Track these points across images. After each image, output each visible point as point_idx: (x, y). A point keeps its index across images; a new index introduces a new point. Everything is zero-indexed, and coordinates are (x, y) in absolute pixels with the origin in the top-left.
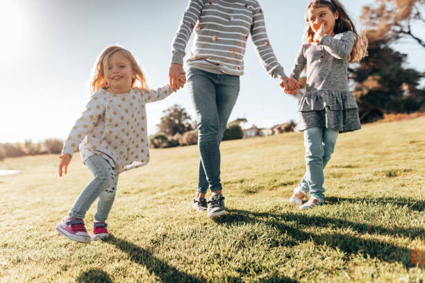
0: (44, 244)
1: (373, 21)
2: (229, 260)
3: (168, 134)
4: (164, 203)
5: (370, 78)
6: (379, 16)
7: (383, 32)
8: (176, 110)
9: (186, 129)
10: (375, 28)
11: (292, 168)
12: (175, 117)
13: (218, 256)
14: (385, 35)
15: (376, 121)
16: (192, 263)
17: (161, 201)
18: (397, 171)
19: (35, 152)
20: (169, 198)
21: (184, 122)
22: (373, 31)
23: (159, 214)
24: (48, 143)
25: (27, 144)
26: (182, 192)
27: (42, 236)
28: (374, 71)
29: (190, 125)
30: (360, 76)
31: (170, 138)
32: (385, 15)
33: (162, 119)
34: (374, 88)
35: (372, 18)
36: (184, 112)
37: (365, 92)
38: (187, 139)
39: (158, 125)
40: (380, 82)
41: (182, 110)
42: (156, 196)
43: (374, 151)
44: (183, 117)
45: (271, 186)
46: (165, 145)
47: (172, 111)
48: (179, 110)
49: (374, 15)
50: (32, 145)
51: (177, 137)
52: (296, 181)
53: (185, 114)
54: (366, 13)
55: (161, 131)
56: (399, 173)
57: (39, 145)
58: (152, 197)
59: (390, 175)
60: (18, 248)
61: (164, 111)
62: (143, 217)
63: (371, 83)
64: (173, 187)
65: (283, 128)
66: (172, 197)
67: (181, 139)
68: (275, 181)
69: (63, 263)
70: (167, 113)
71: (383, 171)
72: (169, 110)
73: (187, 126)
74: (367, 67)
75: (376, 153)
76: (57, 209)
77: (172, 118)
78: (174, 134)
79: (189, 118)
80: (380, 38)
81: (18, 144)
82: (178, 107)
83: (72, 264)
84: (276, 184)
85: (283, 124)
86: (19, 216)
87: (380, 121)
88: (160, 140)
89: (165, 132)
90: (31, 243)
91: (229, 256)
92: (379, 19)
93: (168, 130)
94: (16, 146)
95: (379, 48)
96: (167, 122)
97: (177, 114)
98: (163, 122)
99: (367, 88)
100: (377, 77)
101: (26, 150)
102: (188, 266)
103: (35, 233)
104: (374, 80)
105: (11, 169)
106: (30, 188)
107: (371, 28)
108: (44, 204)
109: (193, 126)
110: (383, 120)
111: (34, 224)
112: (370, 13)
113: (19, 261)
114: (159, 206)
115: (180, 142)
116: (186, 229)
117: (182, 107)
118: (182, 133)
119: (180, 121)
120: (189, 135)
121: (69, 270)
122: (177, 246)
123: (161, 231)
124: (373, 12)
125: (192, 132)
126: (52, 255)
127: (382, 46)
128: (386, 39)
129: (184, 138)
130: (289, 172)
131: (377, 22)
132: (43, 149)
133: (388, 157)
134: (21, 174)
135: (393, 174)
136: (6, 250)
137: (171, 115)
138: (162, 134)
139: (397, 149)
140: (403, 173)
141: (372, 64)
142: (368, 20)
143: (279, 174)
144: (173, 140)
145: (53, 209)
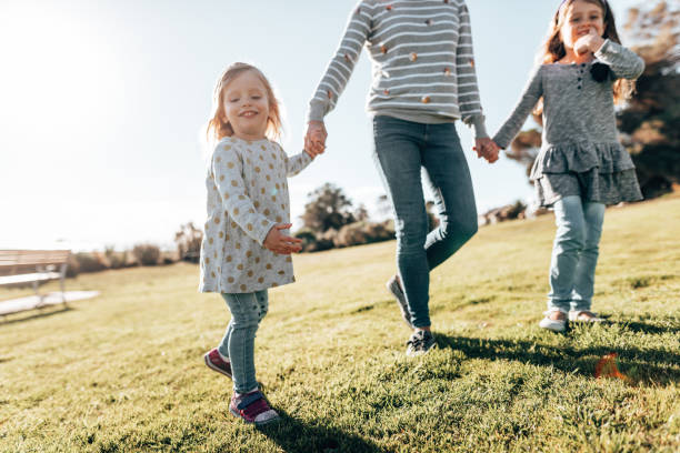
0: (141, 382)
1: (647, 31)
2: (367, 394)
3: (316, 229)
4: (299, 331)
5: (645, 125)
6: (657, 22)
7: (665, 48)
8: (328, 192)
9: (344, 221)
10: (651, 42)
11: (493, 279)
12: (328, 203)
13: (354, 390)
14: (670, 52)
15: (659, 196)
16: (320, 398)
17: (294, 329)
18: (650, 278)
19: (120, 264)
20: (307, 325)
21: (342, 210)
22: (648, 48)
23: (289, 346)
24: (138, 250)
25: (108, 253)
26: (326, 317)
27: (138, 374)
28: (652, 114)
29: (350, 214)
30: (628, 123)
31: (319, 236)
32: (667, 18)
33: (307, 206)
34: (654, 141)
35: (644, 26)
36: (341, 194)
37: (638, 149)
38: (346, 237)
39: (301, 217)
40: (662, 130)
41: (338, 191)
42: (288, 323)
43: (633, 248)
44: (340, 202)
45: (456, 306)
46: (312, 247)
47: (322, 194)
48: (333, 192)
49: (648, 22)
50: (113, 255)
51: (330, 234)
52: (494, 298)
53: (343, 197)
54: (634, 19)
55: (307, 225)
56: (652, 281)
57: (125, 254)
58: (282, 324)
59: (638, 285)
60: (110, 387)
61: (310, 195)
62: (267, 349)
63: (648, 134)
64: (315, 309)
65: (504, 213)
66: (310, 323)
67: (337, 237)
68: (463, 297)
69: (166, 402)
70: (315, 198)
71: (628, 280)
72: (317, 192)
73: (346, 216)
74: (640, 107)
75: (636, 252)
76: (156, 342)
77: (322, 205)
78: (325, 229)
79: (348, 203)
80: (659, 59)
81: (95, 253)
82: (330, 188)
83: (177, 403)
84: (463, 302)
85: (506, 207)
86: (106, 351)
87: (666, 196)
88: (304, 241)
89: (312, 227)
90: (126, 381)
91: (368, 390)
92: (657, 26)
93: (316, 224)
94: (92, 256)
95: (660, 74)
96: (316, 211)
97: (329, 197)
98: (309, 211)
99: (641, 142)
100: (658, 123)
101: (106, 262)
102: (315, 402)
103: (129, 370)
104: (653, 127)
105: (87, 290)
106: (118, 315)
107: (643, 43)
108: (137, 336)
109: (356, 216)
110: (672, 195)
111: (127, 360)
112: (640, 17)
113: (113, 401)
114: (291, 336)
115: (336, 242)
116: (321, 362)
117: (338, 187)
118: (338, 227)
119: (334, 209)
120: (349, 230)
121: (173, 409)
122: (306, 381)
123: (287, 364)
124: (646, 16)
125: (353, 226)
126: (153, 394)
127: (665, 71)
128: (670, 59)
129: (341, 236)
130: (488, 285)
131: (654, 32)
132: (131, 259)
133: (652, 257)
134: (100, 297)
135: (642, 282)
136: (96, 389)
137: (320, 200)
138: (308, 230)
139: (669, 243)
140: (659, 281)
141: (649, 102)
142: (637, 29)
143: (471, 288)
144: (324, 240)
145: (150, 342)
